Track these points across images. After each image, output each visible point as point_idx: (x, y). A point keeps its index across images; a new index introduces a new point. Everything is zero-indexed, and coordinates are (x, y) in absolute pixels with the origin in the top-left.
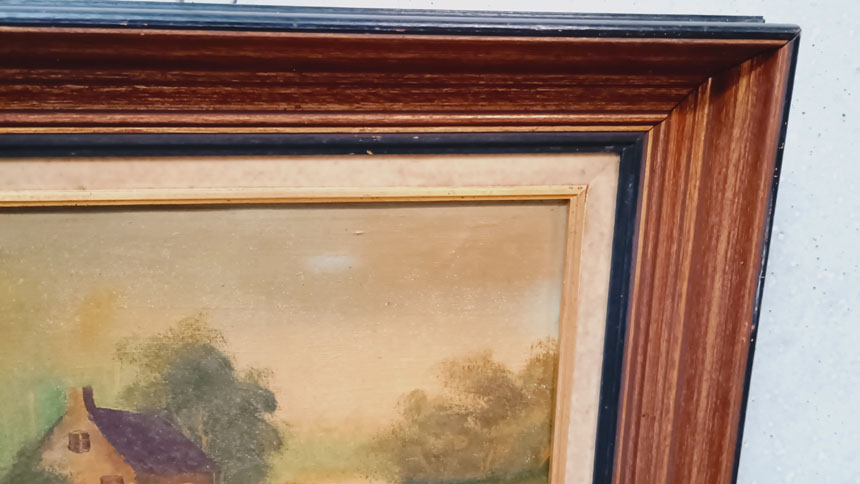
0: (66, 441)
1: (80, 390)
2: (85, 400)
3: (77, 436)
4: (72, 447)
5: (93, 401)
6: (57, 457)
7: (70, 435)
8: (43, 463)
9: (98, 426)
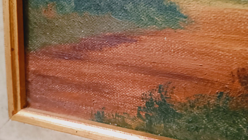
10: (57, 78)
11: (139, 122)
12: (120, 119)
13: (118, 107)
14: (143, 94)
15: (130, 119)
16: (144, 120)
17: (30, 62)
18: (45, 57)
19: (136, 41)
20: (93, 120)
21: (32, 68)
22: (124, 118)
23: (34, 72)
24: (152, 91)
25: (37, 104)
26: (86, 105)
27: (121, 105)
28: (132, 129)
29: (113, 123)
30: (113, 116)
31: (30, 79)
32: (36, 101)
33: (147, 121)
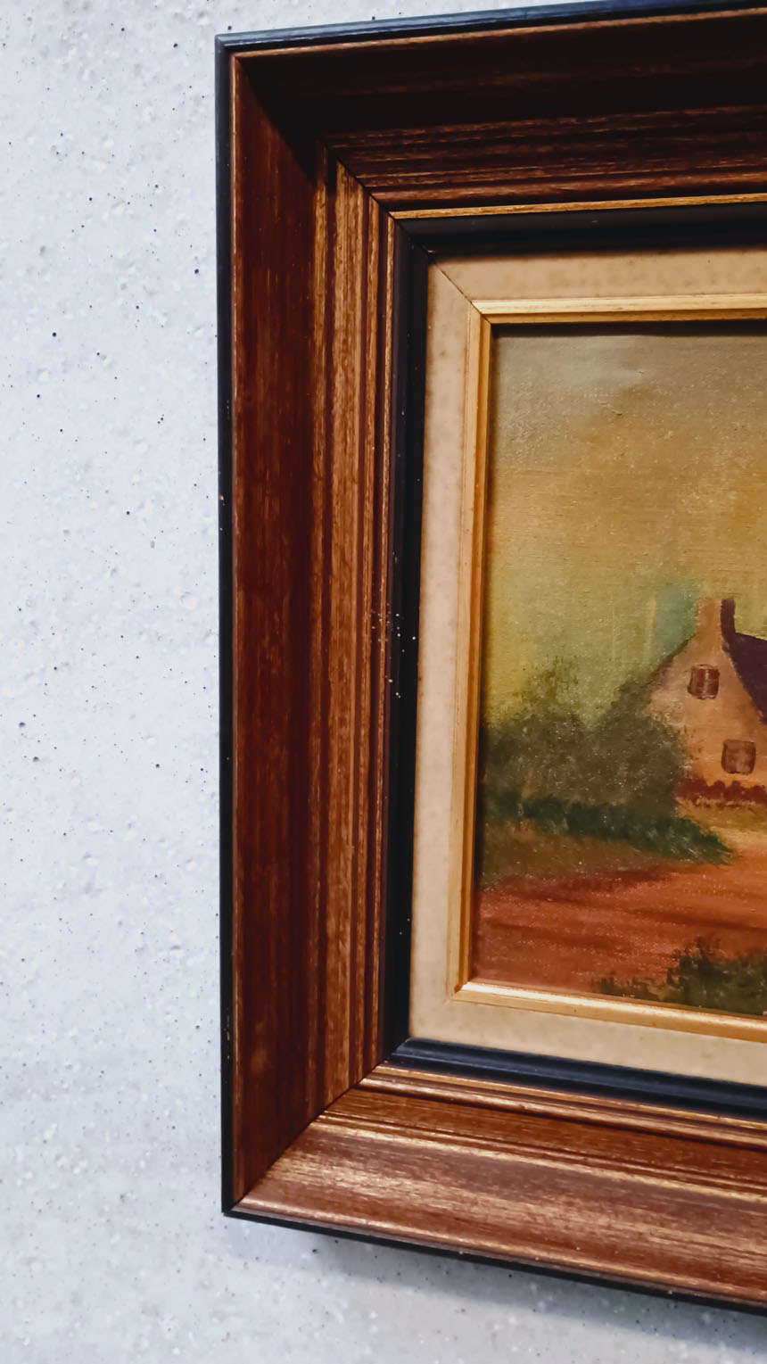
0: (686, 679)
1: (719, 603)
2: (723, 620)
3: (701, 673)
4: (694, 688)
5: (732, 622)
6: (671, 700)
7: (694, 669)
8: (651, 707)
9: (734, 660)
10: (532, 929)
11: (670, 990)
12: (639, 987)
13: (638, 971)
14: (675, 950)
15: (655, 986)
16: (678, 987)
17: (482, 905)
18: (511, 898)
19: (664, 879)
20: (594, 992)
21: (486, 914)
22: (646, 985)
23: (489, 921)
24: (688, 946)
25: (492, 972)
26: (584, 970)
27: (643, 966)
28: (659, 1001)
29: (628, 994)
30: (628, 983)
31: (480, 932)
32: (490, 966)
33: (682, 988)
